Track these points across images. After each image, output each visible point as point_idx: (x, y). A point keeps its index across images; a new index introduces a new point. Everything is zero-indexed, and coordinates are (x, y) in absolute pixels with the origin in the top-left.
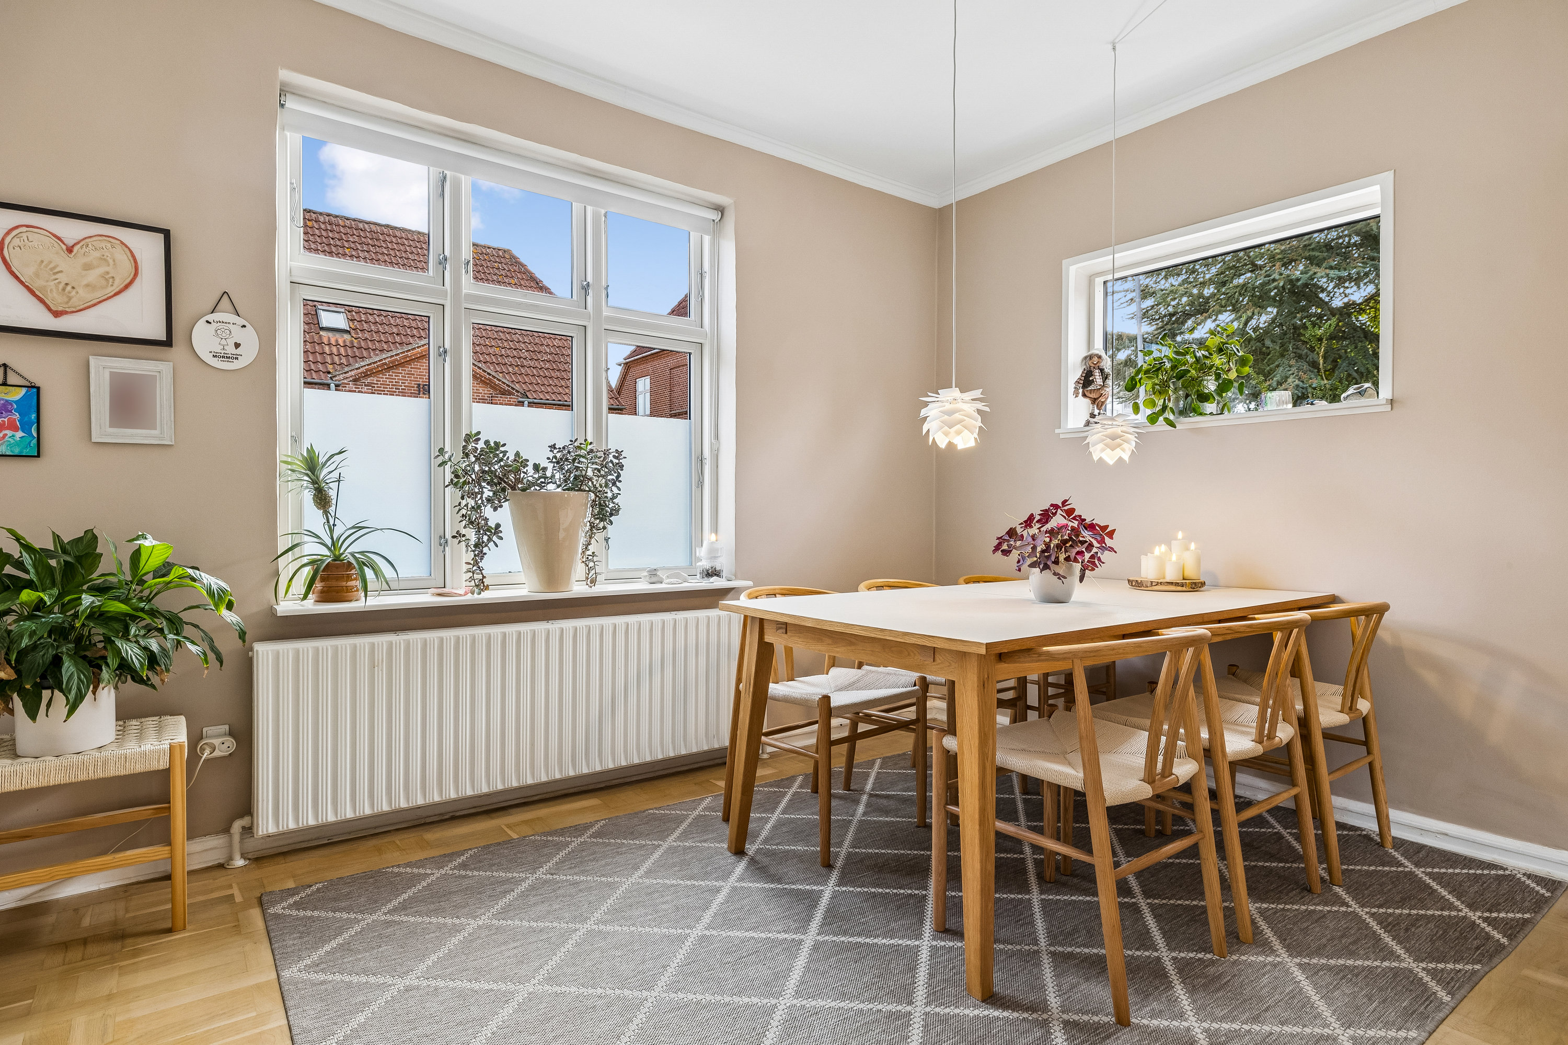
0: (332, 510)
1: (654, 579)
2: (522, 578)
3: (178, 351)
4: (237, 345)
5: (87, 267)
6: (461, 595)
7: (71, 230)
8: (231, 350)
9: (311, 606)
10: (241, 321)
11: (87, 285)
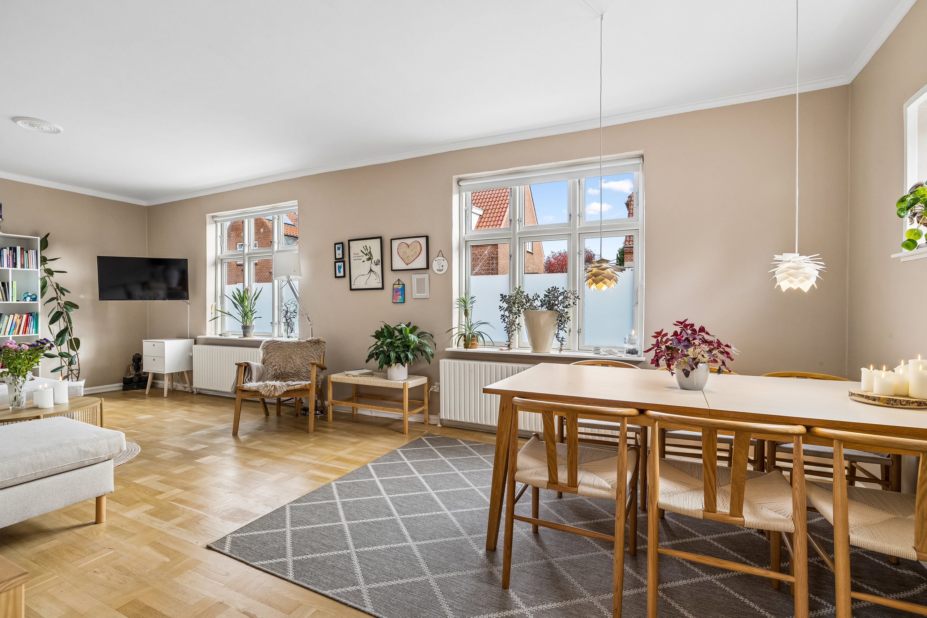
0: (469, 317)
1: (597, 352)
2: (529, 346)
3: (430, 271)
4: (442, 266)
5: (412, 251)
6: (504, 350)
7: (409, 241)
8: (441, 268)
9: (462, 349)
10: (444, 259)
11: (412, 256)
